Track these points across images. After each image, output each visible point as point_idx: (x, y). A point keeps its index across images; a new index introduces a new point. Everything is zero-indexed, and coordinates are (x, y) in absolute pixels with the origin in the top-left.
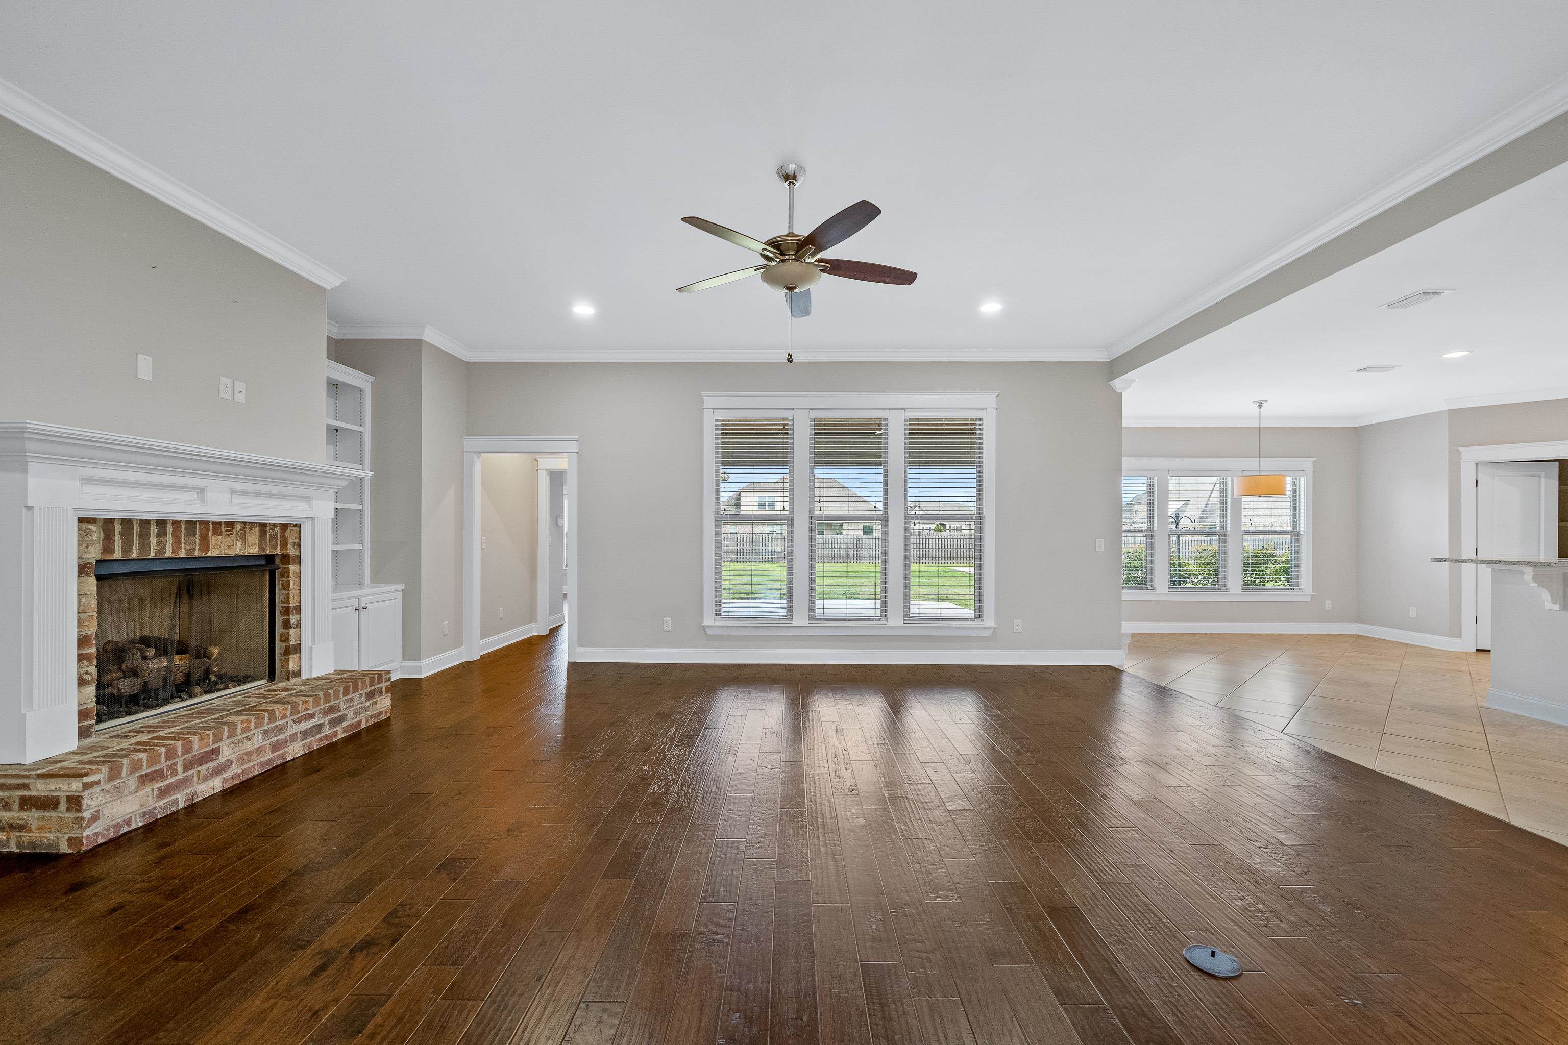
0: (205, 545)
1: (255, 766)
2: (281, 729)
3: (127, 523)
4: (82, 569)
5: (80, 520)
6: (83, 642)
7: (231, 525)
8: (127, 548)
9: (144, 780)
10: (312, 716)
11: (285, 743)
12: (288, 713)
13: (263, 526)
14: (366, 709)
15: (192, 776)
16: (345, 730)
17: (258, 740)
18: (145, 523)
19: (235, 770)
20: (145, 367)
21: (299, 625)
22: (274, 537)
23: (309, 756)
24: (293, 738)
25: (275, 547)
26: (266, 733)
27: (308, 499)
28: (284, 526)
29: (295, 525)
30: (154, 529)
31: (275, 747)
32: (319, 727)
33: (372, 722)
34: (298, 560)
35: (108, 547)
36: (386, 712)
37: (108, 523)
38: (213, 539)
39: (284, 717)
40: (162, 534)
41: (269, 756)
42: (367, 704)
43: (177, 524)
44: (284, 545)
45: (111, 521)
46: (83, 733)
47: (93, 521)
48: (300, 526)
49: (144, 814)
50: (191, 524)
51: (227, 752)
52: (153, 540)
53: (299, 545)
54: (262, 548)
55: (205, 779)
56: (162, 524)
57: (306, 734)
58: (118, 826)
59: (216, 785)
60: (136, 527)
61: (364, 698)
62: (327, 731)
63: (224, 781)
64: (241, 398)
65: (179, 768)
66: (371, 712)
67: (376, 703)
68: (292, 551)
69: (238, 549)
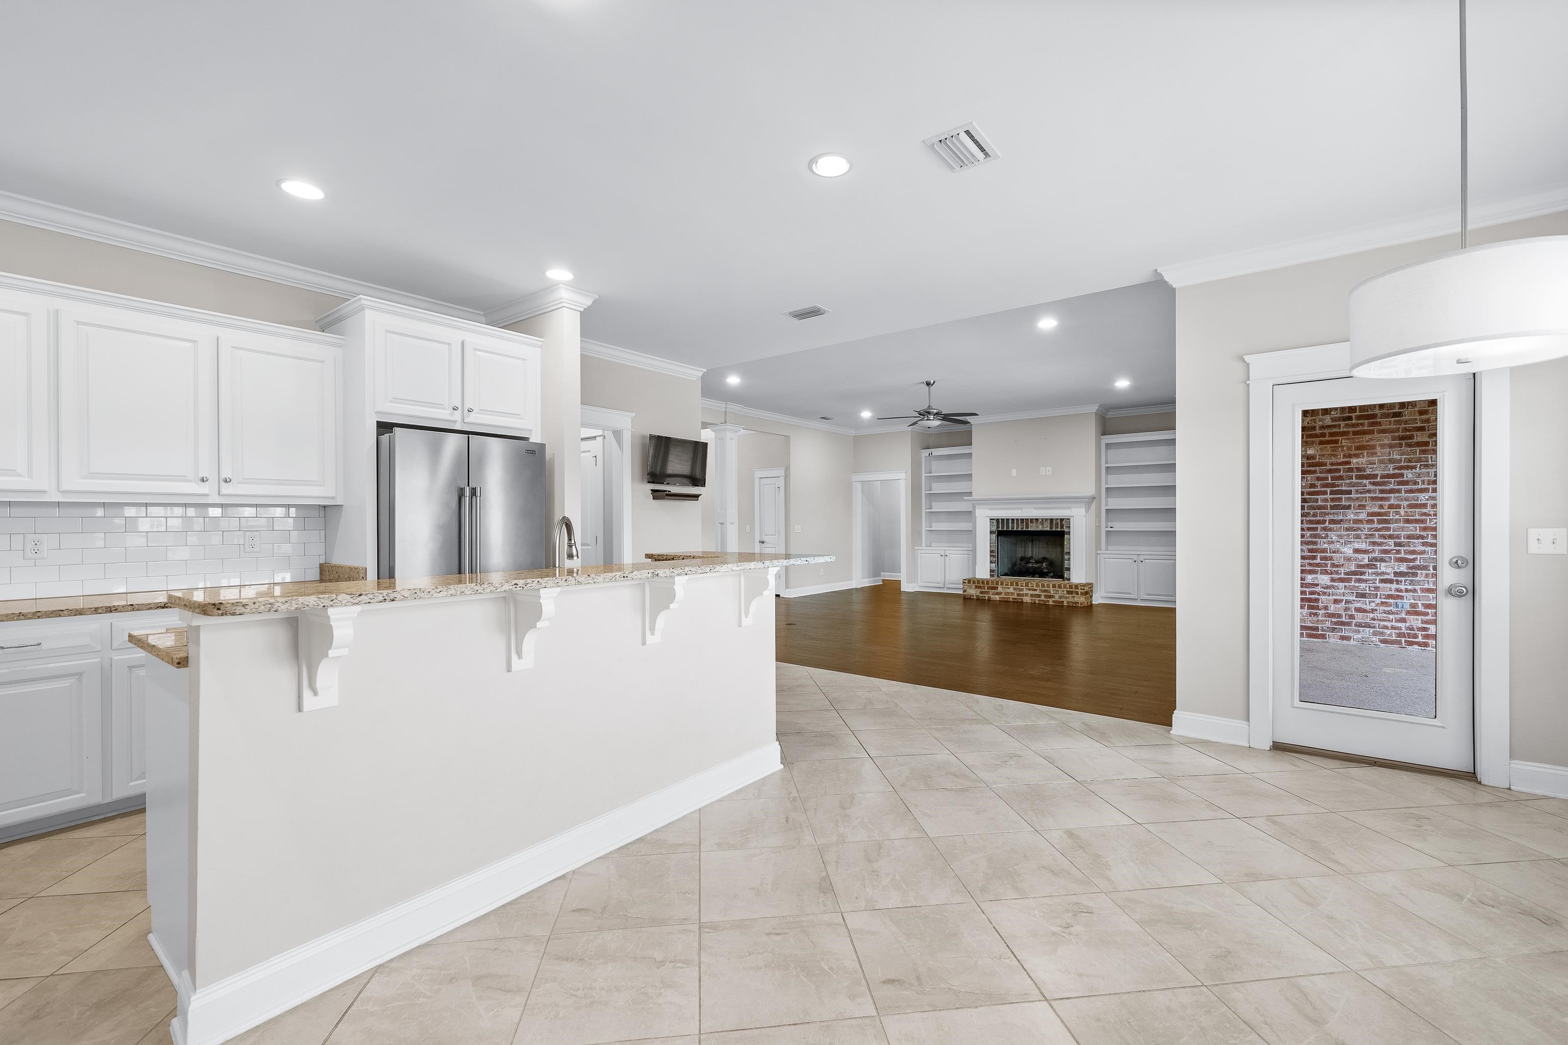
0: (1027, 526)
1: (1011, 598)
2: (1022, 590)
3: (1003, 520)
4: (991, 532)
5: (990, 519)
6: (991, 551)
7: (1037, 520)
8: (1003, 527)
9: (977, 587)
10: (1036, 590)
11: (1023, 595)
12: (1024, 585)
13: (1052, 520)
14: (1066, 598)
15: (989, 592)
16: (1053, 601)
17: (1011, 590)
18: (1008, 520)
19: (1003, 596)
20: (1014, 473)
21: (1069, 559)
22: (1057, 524)
23: (1033, 604)
24: (1026, 595)
25: (1058, 528)
26: (1014, 589)
27: (1070, 508)
28: (1062, 520)
29: (1068, 519)
30: (1010, 522)
31: (1018, 595)
32: (1039, 596)
33: (1071, 605)
34: (1069, 533)
35: (998, 527)
36: (1081, 604)
37: (998, 520)
38: (1030, 525)
39: (1022, 586)
40: (1013, 523)
41: (1016, 597)
42: (1068, 596)
43: (1017, 520)
44: (1062, 526)
45: (999, 519)
46: (992, 576)
47: (994, 519)
48: (1070, 519)
49: (976, 596)
50: (1022, 520)
51: (1000, 589)
52: (1010, 525)
53: (1069, 527)
54: (1051, 527)
55: (993, 594)
56: (1013, 520)
57: (1032, 595)
58: (971, 596)
59: (997, 597)
60: (1005, 521)
61: (1065, 592)
62: (1043, 598)
63: (1000, 598)
64: (1050, 473)
65: (986, 588)
66: (1071, 600)
67: (1074, 597)
68: (1066, 530)
69: (1040, 528)
